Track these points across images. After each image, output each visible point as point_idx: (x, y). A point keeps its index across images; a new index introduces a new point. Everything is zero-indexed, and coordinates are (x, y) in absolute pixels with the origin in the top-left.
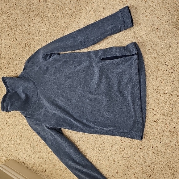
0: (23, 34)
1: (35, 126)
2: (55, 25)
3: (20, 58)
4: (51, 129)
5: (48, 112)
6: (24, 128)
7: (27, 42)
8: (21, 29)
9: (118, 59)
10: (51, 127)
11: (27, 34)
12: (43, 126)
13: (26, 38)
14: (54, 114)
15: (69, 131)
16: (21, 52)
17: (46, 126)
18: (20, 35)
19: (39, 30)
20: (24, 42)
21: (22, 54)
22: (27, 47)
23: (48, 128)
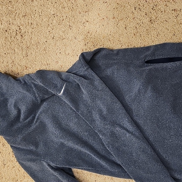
0: (13, 16)
1: (29, 164)
2: (69, 5)
3: (7, 54)
4: (56, 169)
5: (52, 141)
6: (8, 164)
7: (20, 29)
8: (10, 8)
9: (176, 62)
10: (56, 166)
11: (21, 16)
12: (42, 164)
13: (18, 22)
14: (62, 144)
15: (85, 172)
16: (9, 44)
17: (49, 165)
18: (7, 17)
19: (40, 11)
20: (14, 28)
21: (10, 47)
22: (19, 37)
23: (52, 168)
